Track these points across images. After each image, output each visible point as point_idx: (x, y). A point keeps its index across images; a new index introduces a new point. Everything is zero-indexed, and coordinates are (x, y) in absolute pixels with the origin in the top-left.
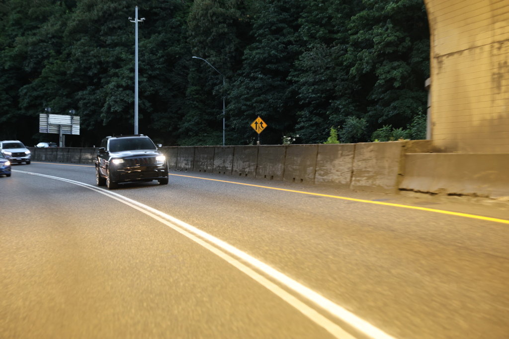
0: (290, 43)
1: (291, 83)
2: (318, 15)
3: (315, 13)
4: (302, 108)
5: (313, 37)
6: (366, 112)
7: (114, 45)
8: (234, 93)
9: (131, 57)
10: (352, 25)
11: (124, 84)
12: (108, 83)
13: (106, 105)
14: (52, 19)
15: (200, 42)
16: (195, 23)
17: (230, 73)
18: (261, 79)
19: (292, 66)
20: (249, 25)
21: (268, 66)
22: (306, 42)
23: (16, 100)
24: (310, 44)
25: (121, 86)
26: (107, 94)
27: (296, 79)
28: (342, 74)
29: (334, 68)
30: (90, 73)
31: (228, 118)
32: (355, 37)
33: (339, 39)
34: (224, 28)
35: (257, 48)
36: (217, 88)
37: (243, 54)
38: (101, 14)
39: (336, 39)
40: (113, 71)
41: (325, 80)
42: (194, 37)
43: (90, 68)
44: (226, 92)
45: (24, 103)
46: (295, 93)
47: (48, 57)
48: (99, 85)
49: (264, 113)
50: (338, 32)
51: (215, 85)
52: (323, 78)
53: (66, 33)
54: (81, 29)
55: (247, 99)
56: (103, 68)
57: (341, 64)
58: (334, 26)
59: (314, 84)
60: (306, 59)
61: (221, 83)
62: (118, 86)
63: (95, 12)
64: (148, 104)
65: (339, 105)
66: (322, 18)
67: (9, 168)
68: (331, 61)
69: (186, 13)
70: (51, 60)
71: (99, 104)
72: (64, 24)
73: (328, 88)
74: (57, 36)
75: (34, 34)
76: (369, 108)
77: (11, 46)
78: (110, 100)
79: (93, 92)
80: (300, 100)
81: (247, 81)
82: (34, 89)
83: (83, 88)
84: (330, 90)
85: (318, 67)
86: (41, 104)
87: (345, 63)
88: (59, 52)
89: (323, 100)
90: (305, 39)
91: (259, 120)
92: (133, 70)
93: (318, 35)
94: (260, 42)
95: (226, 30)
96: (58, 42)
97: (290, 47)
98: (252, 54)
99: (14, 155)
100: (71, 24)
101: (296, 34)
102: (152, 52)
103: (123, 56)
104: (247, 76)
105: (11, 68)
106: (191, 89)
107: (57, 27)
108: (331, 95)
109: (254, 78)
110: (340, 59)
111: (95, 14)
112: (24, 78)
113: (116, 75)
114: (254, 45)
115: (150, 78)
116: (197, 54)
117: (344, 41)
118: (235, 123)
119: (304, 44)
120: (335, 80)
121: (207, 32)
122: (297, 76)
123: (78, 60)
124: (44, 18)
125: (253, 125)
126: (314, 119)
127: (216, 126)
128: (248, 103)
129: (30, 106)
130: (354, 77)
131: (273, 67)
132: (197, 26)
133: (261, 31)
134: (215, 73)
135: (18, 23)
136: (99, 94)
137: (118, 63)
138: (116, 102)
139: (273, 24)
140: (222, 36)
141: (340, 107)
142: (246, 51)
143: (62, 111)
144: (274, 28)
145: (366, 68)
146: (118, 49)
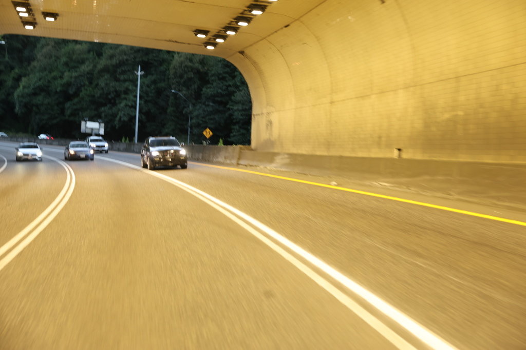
1: (229, 109)
4: (235, 124)
7: (125, 81)
8: (196, 113)
9: (134, 88)
11: (130, 104)
12: (120, 103)
13: (118, 117)
14: (87, 63)
15: (177, 82)
16: (174, 70)
17: (194, 101)
18: (212, 106)
19: (231, 99)
20: (206, 74)
21: (216, 99)
23: (63, 111)
25: (129, 106)
26: (119, 110)
30: (110, 97)
31: (191, 128)
36: (186, 109)
37: (202, 90)
38: (118, 62)
40: (123, 96)
42: (173, 79)
43: (109, 94)
44: (191, 113)
45: (68, 112)
46: (231, 115)
47: (84, 85)
48: (114, 104)
49: (212, 126)
53: (96, 71)
54: (106, 70)
55: (203, 117)
56: (118, 94)
59: (243, 110)
61: (189, 107)
62: (126, 105)
63: (114, 61)
64: (144, 117)
69: (169, 64)
70: (86, 87)
71: (114, 116)
72: (95, 66)
74: (90, 73)
75: (76, 71)
77: (61, 77)
78: (121, 114)
79: (111, 108)
80: (234, 119)
81: (204, 106)
82: (74, 104)
83: (105, 105)
86: (78, 114)
88: (91, 83)
91: (208, 130)
92: (136, 97)
94: (212, 84)
95: (193, 76)
97: (229, 88)
98: (207, 91)
99: (97, 146)
100: (99, 67)
101: (234, 81)
102: (148, 86)
103: (130, 88)
105: (60, 91)
106: (170, 110)
107: (91, 67)
109: (208, 105)
112: (68, 97)
113: (125, 99)
114: (209, 86)
115: (146, 102)
116: (175, 89)
118: (196, 131)
121: (181, 77)
122: (232, 105)
123: (102, 89)
124: (82, 62)
125: (204, 133)
127: (185, 132)
128: (204, 120)
131: (219, 99)
132: (175, 73)
133: (213, 78)
134: (185, 101)
136: (114, 109)
137: (127, 92)
138: (124, 115)
139: (220, 74)
140: (190, 79)
143: (92, 119)
146: (127, 83)
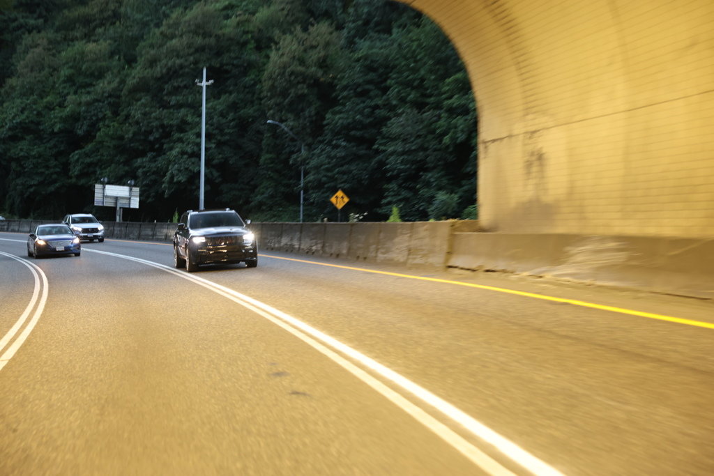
0: (377, 107)
1: (377, 152)
2: (408, 76)
3: (406, 74)
4: (390, 180)
5: (403, 101)
6: (461, 186)
7: (179, 106)
8: (314, 162)
9: (198, 119)
10: (447, 88)
11: (189, 150)
12: (171, 149)
13: (168, 174)
14: (109, 76)
15: (277, 105)
16: (270, 82)
17: (310, 140)
18: (345, 147)
19: (380, 133)
20: (332, 86)
21: (353, 133)
22: (395, 106)
23: (66, 168)
24: (400, 108)
25: (186, 153)
26: (169, 162)
27: (382, 148)
28: (434, 143)
29: (426, 136)
30: (151, 138)
31: (306, 190)
32: (450, 101)
33: (432, 104)
34: (303, 89)
35: (340, 112)
36: (294, 156)
37: (324, 119)
38: (164, 71)
39: (428, 104)
40: (177, 135)
41: (415, 150)
42: (270, 99)
43: (150, 132)
44: (304, 162)
45: (75, 170)
46: (382, 164)
47: (104, 118)
48: (160, 152)
49: (347, 186)
50: (431, 96)
51: (292, 153)
52: (413, 148)
53: (125, 91)
54: (142, 87)
55: (328, 170)
56: (166, 132)
57: (433, 132)
58: (427, 89)
59: (403, 153)
60: (395, 126)
61: (299, 150)
62: (183, 153)
63: (159, 69)
64: (216, 174)
65: (431, 177)
66: (414, 80)
67: (78, 246)
68: (422, 128)
69: (261, 71)
70: (107, 122)
71: (161, 173)
72: (123, 82)
73: (419, 159)
74: (115, 95)
75: (89, 93)
76: (464, 182)
77: (61, 105)
78: (173, 169)
79: (154, 159)
80: (387, 171)
81: (328, 149)
82: (87, 155)
83: (143, 154)
84: (420, 161)
85: (408, 135)
86: (94, 172)
87: (438, 131)
88: (116, 114)
89: (414, 172)
90: (394, 102)
91: (340, 194)
92: (199, 135)
93: (409, 99)
94: (344, 105)
95: (306, 91)
96: (115, 102)
97: (377, 111)
98: (336, 118)
99: (85, 230)
100: (131, 82)
101: (384, 97)
102: (222, 115)
103: (189, 119)
104: (329, 143)
105: (61, 131)
106: (265, 157)
107: (114, 85)
108: (422, 167)
109: (337, 146)
110: (433, 127)
111: (158, 70)
112: (75, 142)
113: (180, 140)
114: (337, 108)
115: (219, 144)
116: (273, 118)
117: (438, 106)
118: (314, 196)
119: (393, 108)
120: (426, 149)
121: (284, 94)
122: (384, 144)
123: (137, 123)
124: (100, 75)
125: (333, 200)
126: (403, 193)
127: (293, 199)
128: (329, 174)
129: (83, 174)
130: (447, 147)
131: (358, 133)
132: (273, 87)
133: (345, 93)
134: (293, 140)
135: (70, 80)
136: (161, 161)
137: (183, 126)
138: (179, 171)
139: (359, 85)
140: (301, 97)
141: (432, 180)
142: (328, 116)
143: (119, 181)
144: (359, 90)
145: (461, 137)
146: (183, 111)
